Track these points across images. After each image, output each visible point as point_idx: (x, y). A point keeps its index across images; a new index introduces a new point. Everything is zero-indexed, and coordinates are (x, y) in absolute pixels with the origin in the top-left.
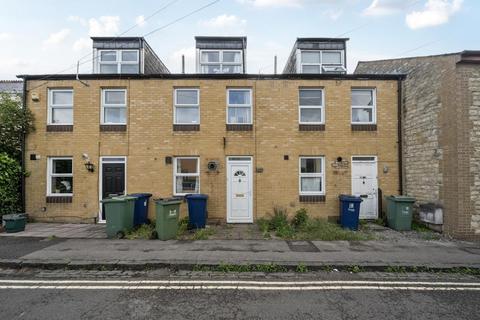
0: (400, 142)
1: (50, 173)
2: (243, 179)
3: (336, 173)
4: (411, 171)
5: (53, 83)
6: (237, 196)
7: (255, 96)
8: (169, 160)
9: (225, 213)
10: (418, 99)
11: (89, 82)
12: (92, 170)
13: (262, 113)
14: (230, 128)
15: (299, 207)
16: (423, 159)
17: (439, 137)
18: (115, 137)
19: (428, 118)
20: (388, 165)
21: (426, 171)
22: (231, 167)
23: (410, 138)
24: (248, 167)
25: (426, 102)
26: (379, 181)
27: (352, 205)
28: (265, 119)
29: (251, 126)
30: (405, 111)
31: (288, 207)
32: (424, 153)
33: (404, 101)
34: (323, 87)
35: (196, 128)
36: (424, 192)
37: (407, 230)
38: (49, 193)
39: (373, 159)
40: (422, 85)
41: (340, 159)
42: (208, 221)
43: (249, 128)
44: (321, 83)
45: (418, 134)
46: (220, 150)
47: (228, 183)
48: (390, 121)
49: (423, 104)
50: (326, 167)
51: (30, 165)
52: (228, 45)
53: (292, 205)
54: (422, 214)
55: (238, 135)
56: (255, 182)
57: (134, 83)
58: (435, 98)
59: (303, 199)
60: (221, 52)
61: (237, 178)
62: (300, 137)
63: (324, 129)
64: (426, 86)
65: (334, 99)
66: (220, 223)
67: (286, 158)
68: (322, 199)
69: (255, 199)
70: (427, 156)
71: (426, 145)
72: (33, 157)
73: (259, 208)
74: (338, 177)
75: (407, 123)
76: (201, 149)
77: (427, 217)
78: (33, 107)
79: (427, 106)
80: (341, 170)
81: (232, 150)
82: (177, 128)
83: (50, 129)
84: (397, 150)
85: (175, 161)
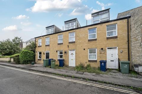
0: (128, 41)
1: (39, 55)
2: (73, 55)
3: (101, 53)
4: (133, 52)
5: (39, 38)
6: (72, 60)
7: (76, 34)
8: (57, 51)
9: (68, 64)
10: (134, 24)
11: (44, 37)
12: (44, 54)
13: (77, 38)
14: (70, 43)
15: (88, 63)
16: (137, 47)
17: (141, 38)
18: (48, 47)
19: (138, 31)
20: (122, 50)
21: (138, 52)
22: (70, 52)
23: (132, 39)
24: (74, 52)
25: (137, 25)
26: (119, 56)
27: (103, 63)
28: (78, 39)
29: (75, 42)
30: (131, 30)
31: (85, 63)
32: (137, 45)
33: (130, 26)
34: (96, 27)
35: (62, 44)
36: (137, 60)
37: (126, 73)
38: (38, 58)
39: (116, 48)
40: (136, 19)
41: (102, 49)
42: (64, 66)
43: (74, 42)
44: (95, 26)
45: (135, 38)
46: (67, 48)
47: (69, 56)
48: (124, 34)
49: (136, 26)
50: (97, 52)
51: (36, 53)
52: (72, 21)
53: (86, 63)
54: (135, 68)
55: (71, 44)
56: (76, 56)
57: (51, 36)
58: (140, 23)
59: (89, 61)
60: (70, 23)
61: (71, 55)
62: (88, 43)
63: (96, 40)
64: (137, 19)
65: (100, 30)
66: (67, 66)
67: (84, 49)
68: (96, 61)
69: (76, 61)
70: (138, 46)
71: (137, 42)
72: (36, 52)
73: (77, 63)
74: (102, 54)
75: (132, 34)
76: (63, 48)
77: (136, 69)
78: (36, 43)
79: (137, 27)
80: (103, 52)
81: (70, 48)
82: (58, 44)
83: (38, 46)
84: (127, 44)
85: (58, 52)
